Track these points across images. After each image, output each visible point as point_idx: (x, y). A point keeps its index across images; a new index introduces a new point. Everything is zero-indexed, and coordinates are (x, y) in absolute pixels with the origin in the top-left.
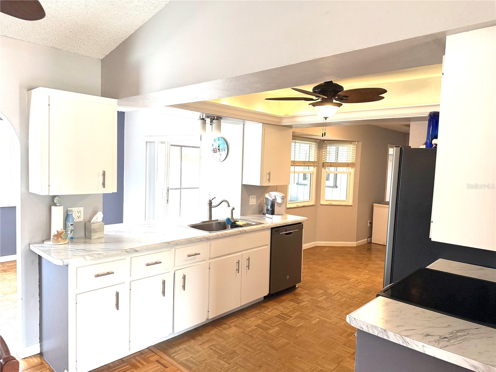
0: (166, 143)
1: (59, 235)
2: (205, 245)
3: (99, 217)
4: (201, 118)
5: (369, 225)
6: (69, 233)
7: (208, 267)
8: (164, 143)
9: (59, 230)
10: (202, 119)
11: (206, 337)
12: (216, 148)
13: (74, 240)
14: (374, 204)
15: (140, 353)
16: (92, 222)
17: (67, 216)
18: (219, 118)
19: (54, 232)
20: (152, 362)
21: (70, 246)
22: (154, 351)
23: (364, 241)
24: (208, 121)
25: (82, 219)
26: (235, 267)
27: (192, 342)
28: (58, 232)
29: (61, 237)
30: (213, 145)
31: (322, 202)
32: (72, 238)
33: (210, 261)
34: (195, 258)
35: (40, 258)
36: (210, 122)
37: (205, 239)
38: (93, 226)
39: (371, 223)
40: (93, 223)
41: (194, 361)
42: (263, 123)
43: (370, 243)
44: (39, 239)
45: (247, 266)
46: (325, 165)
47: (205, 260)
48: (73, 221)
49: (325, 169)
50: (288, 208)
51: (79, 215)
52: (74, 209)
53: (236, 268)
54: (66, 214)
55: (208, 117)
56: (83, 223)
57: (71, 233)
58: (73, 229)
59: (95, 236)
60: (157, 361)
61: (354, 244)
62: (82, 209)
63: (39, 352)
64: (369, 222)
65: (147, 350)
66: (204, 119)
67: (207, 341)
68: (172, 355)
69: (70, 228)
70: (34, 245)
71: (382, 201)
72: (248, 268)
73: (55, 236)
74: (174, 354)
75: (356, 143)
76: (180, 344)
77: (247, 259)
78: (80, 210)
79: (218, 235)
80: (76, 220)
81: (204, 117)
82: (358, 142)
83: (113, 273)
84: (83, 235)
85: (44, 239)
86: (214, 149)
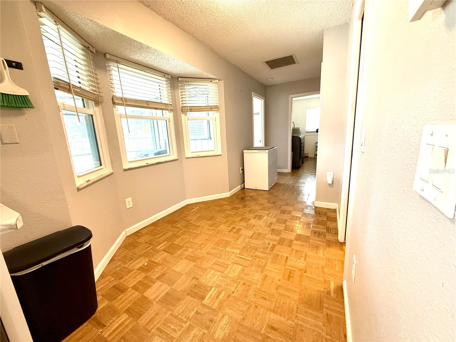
5: (241, 171)
14: (244, 151)
23: (238, 188)
31: (188, 155)
39: (243, 170)
43: (243, 188)
46: (185, 110)
49: (186, 115)
50: (125, 170)
61: (227, 194)
64: (241, 170)
71: (250, 147)
75: (217, 81)
82: (219, 80)
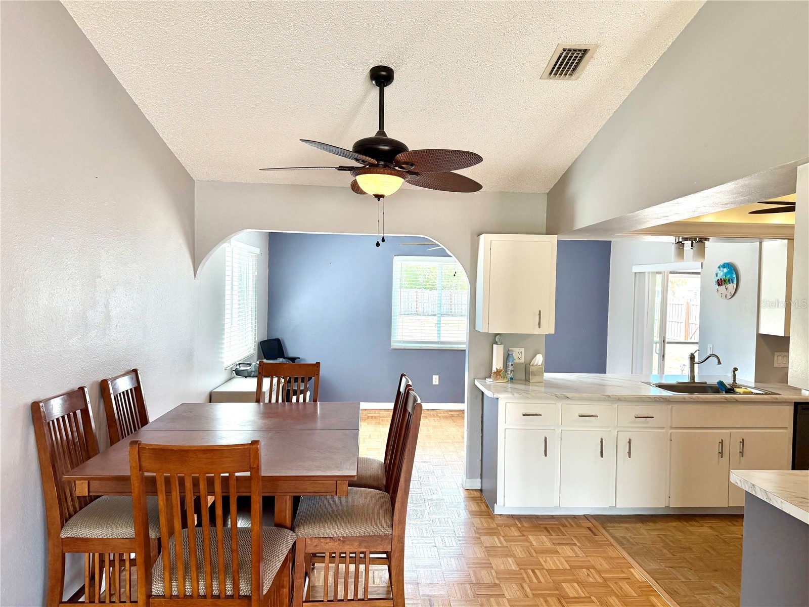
0: (663, 273)
1: (498, 372)
2: (663, 408)
3: (539, 359)
4: (677, 241)
6: (509, 373)
7: (669, 438)
8: (660, 273)
9: (498, 368)
10: (678, 243)
11: (659, 525)
12: (721, 279)
13: (514, 381)
15: (573, 516)
16: (531, 364)
17: (507, 357)
19: (494, 370)
20: (582, 527)
21: (510, 385)
22: (590, 520)
24: (688, 243)
25: (522, 361)
26: (717, 449)
27: (639, 525)
28: (497, 369)
29: (500, 375)
30: (717, 275)
32: (512, 379)
33: (671, 431)
34: (648, 423)
35: (483, 393)
36: (691, 246)
37: (662, 400)
38: (532, 369)
40: (533, 366)
41: (631, 540)
42: (788, 239)
44: (483, 375)
45: (740, 452)
47: (664, 427)
48: (513, 361)
51: (520, 356)
52: (515, 349)
53: (719, 450)
54: (507, 355)
55: (686, 239)
56: (524, 365)
57: (511, 373)
58: (513, 369)
59: (533, 379)
60: (589, 528)
62: (523, 350)
63: (480, 489)
65: (582, 517)
66: (681, 242)
67: (659, 529)
68: (607, 528)
69: (510, 368)
70: (478, 380)
72: (741, 454)
73: (495, 373)
74: (610, 528)
76: (622, 522)
77: (740, 442)
78: (521, 351)
79: (684, 399)
80: (517, 361)
81: (680, 240)
83: (541, 415)
84: (524, 378)
85: (486, 376)
86: (718, 280)
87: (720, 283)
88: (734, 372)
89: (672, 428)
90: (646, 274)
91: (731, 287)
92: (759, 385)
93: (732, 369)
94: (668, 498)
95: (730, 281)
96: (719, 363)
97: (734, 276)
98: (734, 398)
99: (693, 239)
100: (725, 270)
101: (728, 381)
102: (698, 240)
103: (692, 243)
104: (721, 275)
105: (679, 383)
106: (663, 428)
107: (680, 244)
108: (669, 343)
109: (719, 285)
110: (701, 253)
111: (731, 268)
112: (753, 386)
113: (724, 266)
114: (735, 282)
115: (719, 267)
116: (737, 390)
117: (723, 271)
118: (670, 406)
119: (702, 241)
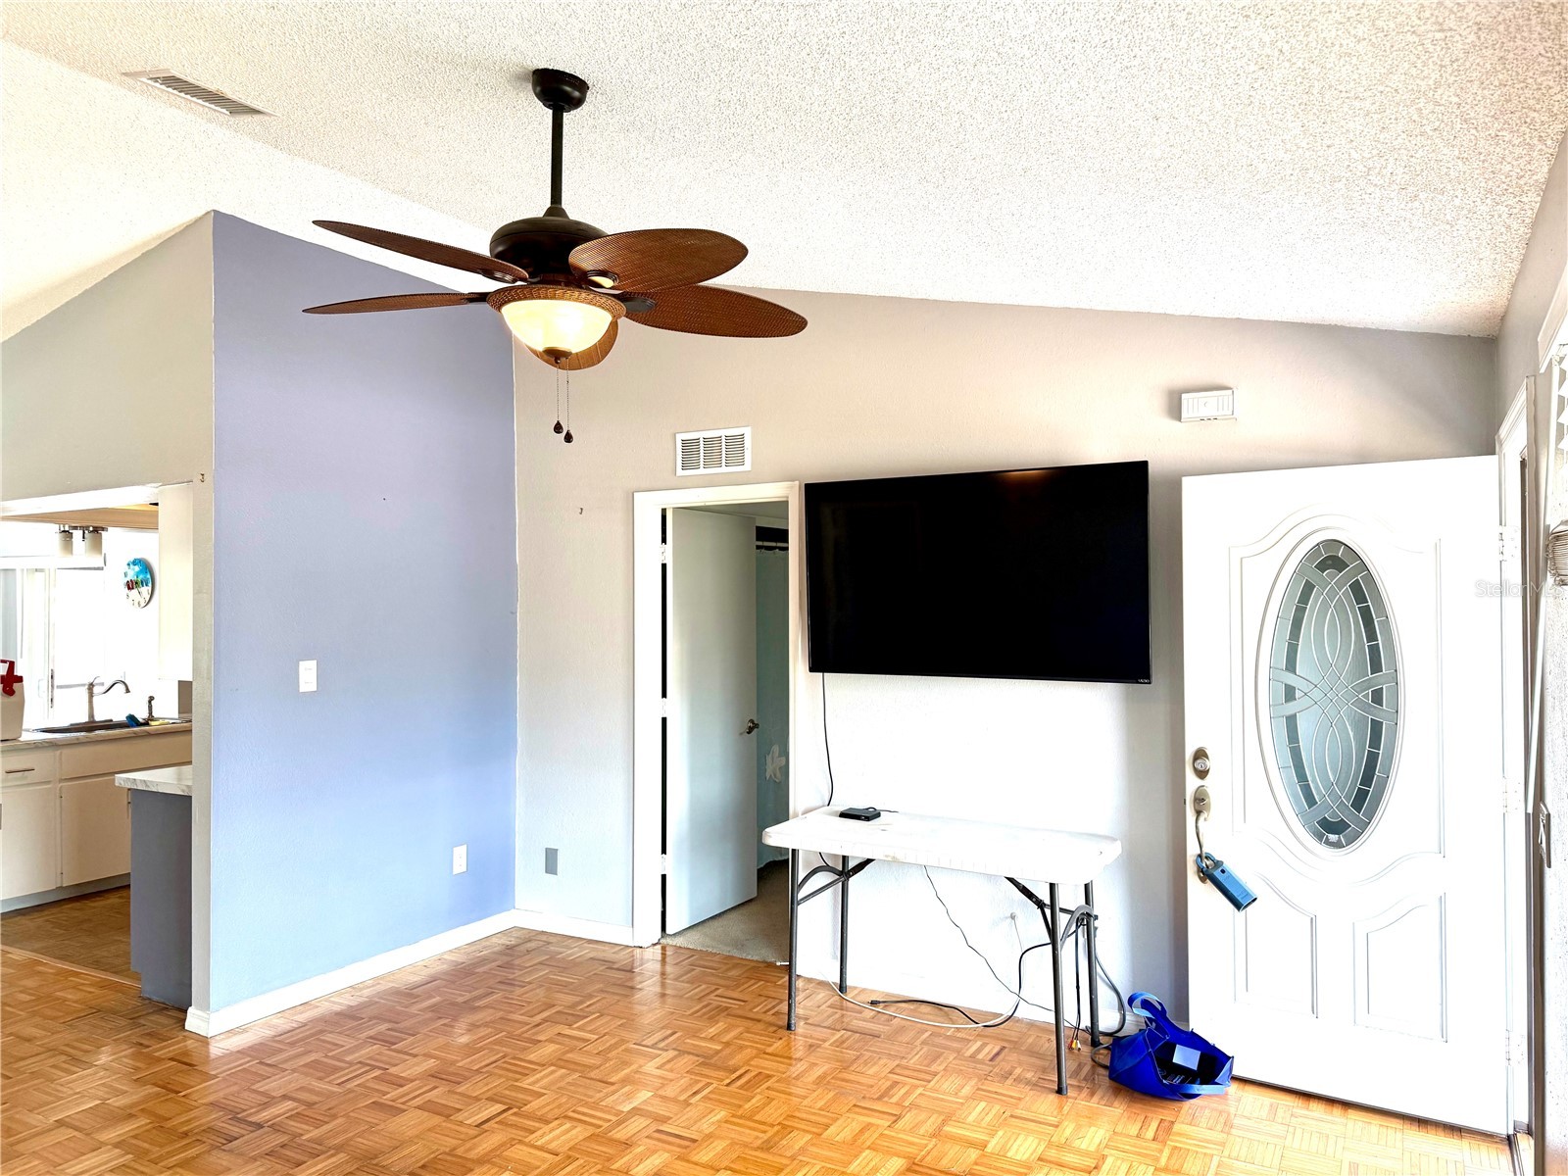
0: (47, 571)
2: (48, 756)
4: (62, 529)
7: (58, 796)
8: (42, 570)
10: (64, 531)
12: (131, 581)
18: (97, 530)
24: (77, 534)
30: (126, 575)
33: (61, 784)
34: (25, 777)
36: (82, 538)
37: (47, 745)
55: (75, 528)
66: (68, 532)
81: (67, 529)
86: (128, 582)
87: (130, 586)
88: (150, 702)
89: (61, 780)
90: (18, 573)
91: (145, 590)
92: (182, 715)
93: (148, 699)
94: (59, 876)
95: (144, 583)
96: (128, 691)
97: (149, 576)
98: (145, 731)
99: (84, 528)
100: (137, 568)
101: (141, 714)
102: (91, 529)
103: (84, 533)
104: (131, 576)
105: (71, 725)
106: (49, 782)
107: (67, 535)
108: (58, 687)
109: (129, 588)
110: (97, 546)
111: (146, 567)
112: (177, 717)
113: (135, 562)
114: (150, 585)
115: (129, 565)
116: (153, 723)
117: (134, 569)
118: (58, 752)
119: (97, 531)
